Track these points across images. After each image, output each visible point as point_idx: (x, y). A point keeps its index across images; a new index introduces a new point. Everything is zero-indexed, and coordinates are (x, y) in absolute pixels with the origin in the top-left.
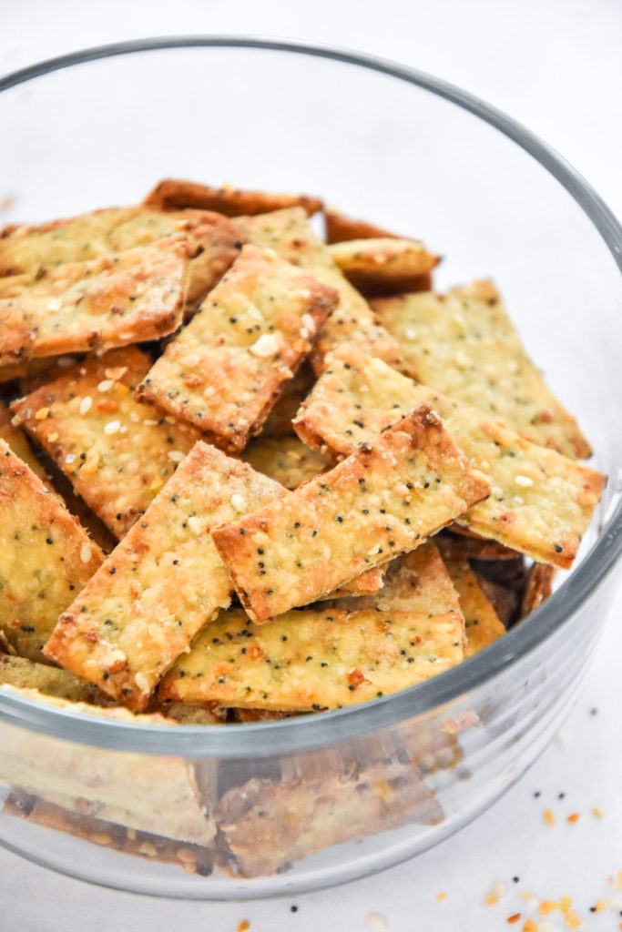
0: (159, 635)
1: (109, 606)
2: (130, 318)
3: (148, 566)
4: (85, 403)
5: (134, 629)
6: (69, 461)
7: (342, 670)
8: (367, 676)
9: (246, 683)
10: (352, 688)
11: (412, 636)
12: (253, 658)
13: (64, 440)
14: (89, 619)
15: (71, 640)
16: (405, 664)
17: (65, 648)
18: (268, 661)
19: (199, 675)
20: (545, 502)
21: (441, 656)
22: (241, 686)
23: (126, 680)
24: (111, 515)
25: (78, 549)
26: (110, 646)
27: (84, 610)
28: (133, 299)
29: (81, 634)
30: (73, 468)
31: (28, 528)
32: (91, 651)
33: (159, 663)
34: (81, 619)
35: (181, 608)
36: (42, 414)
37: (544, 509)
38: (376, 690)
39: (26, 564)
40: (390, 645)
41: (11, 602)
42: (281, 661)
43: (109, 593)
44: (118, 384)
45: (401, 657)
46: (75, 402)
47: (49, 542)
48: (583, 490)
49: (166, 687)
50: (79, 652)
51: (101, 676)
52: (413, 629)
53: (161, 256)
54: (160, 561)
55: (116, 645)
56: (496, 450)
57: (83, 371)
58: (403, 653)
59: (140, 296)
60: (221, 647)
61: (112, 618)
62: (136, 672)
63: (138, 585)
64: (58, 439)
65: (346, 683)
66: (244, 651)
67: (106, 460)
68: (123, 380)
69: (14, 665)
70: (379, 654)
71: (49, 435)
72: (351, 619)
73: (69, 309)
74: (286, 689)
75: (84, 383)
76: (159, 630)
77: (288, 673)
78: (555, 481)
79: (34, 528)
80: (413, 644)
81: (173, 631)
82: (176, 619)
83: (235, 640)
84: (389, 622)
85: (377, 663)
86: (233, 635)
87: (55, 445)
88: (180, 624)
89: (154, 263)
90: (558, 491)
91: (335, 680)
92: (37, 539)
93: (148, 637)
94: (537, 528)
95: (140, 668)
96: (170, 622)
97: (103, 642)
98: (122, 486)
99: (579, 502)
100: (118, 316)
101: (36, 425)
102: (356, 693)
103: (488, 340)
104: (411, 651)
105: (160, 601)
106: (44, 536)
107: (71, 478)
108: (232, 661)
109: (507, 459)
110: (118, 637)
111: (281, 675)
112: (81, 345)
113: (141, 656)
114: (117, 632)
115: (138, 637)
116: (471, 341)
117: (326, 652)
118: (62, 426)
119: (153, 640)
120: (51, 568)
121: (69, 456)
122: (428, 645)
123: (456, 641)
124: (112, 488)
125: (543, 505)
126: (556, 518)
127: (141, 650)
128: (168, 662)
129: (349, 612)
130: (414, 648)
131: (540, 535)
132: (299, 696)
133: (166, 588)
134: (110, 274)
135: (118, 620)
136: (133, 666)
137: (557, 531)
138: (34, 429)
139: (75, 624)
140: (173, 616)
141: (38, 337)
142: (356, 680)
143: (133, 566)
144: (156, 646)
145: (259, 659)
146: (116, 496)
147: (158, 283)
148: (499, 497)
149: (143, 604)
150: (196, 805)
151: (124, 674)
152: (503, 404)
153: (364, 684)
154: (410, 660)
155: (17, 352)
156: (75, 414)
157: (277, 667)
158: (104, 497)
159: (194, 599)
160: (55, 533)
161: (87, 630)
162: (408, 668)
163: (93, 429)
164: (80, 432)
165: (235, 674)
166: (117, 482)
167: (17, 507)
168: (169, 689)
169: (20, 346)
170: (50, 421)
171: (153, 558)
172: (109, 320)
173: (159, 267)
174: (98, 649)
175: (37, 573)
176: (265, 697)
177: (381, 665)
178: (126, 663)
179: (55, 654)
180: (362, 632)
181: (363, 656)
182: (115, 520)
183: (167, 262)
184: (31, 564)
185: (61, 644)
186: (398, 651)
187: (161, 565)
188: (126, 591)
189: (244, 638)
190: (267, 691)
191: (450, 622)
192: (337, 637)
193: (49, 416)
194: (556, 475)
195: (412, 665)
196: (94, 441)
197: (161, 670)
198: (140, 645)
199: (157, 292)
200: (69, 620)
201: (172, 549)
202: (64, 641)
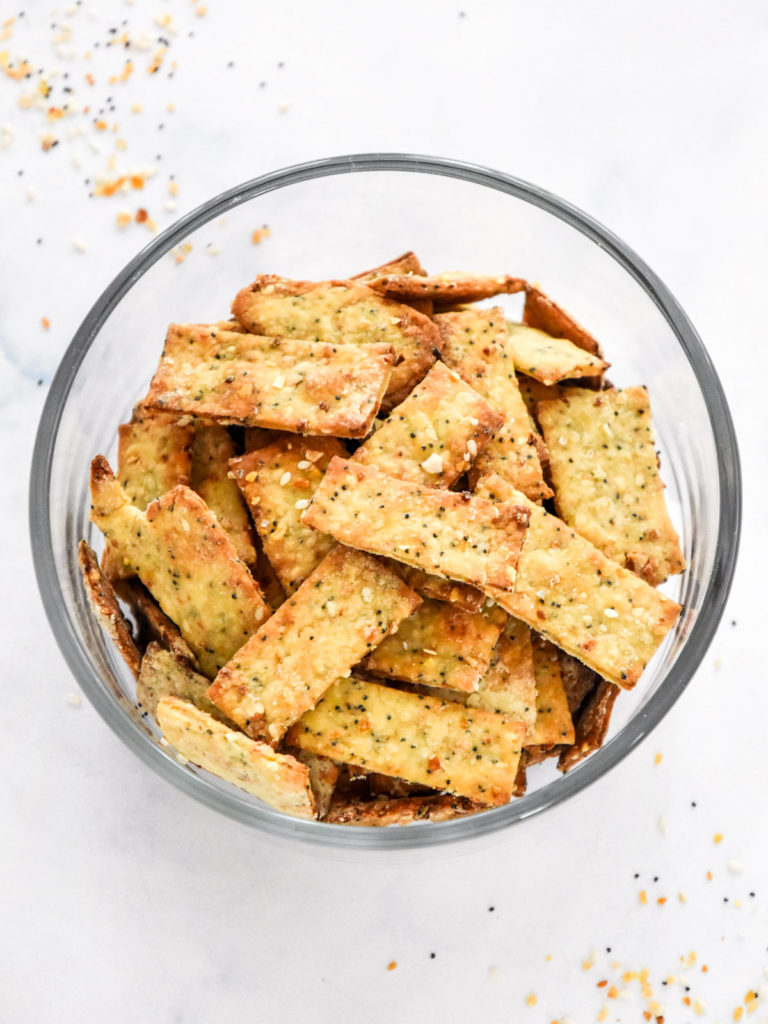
0: (290, 697)
1: (258, 666)
2: (331, 418)
3: (292, 637)
4: (285, 477)
5: (274, 688)
6: (263, 525)
7: (426, 754)
8: (442, 765)
9: (352, 750)
10: (429, 772)
11: (485, 738)
12: (362, 730)
13: (262, 505)
14: (241, 675)
15: (226, 691)
16: (474, 761)
17: (220, 696)
18: (373, 735)
19: (319, 734)
20: (626, 632)
21: (503, 760)
22: (348, 751)
23: (262, 728)
24: (286, 579)
25: (254, 609)
26: (254, 699)
27: (238, 667)
28: (338, 399)
29: (234, 686)
30: (266, 532)
31: (220, 583)
32: (240, 701)
33: (288, 719)
34: (235, 674)
35: (311, 675)
36: (251, 476)
37: (622, 638)
38: (447, 778)
39: (214, 607)
40: (467, 742)
41: (200, 630)
42: (382, 737)
43: (259, 656)
44: (313, 467)
45: (472, 752)
46: (278, 472)
47: (234, 597)
48: (658, 623)
49: (293, 737)
50: (230, 701)
51: (244, 722)
52: (487, 731)
53: (368, 362)
54: (302, 634)
55: (258, 699)
56: (597, 579)
57: (290, 447)
58: (475, 749)
59: (345, 397)
60: (341, 715)
61: (258, 676)
62: (271, 723)
63: (282, 652)
64: (260, 502)
65: (426, 766)
66: (356, 722)
67: (291, 531)
68: (317, 464)
69: (196, 682)
70: (456, 747)
71: (253, 499)
72: (445, 711)
73: (289, 390)
74: (380, 761)
75: (288, 456)
76: (291, 693)
77: (385, 748)
78: (638, 612)
79: (225, 584)
80: (484, 744)
81: (302, 694)
82: (306, 685)
83: (352, 711)
84: (471, 721)
85: (454, 754)
86: (352, 706)
87: (257, 507)
88: (309, 688)
89: (361, 369)
90: (637, 622)
91: (418, 761)
92: (225, 593)
93: (282, 697)
94: (612, 657)
95: (274, 720)
96: (300, 687)
97: (250, 695)
98: (299, 555)
99: (652, 633)
100: (323, 412)
101: (244, 486)
102: (431, 776)
103: (626, 453)
104: (482, 749)
105: (295, 669)
106: (231, 592)
107: (263, 539)
108: (346, 728)
109: (605, 588)
110: (261, 692)
111: (379, 748)
112: (291, 427)
113: (275, 712)
114: (261, 688)
115: (275, 696)
116: (612, 451)
117: (417, 735)
118: (264, 491)
119: (286, 701)
120: (232, 615)
121: (264, 521)
122: (495, 749)
123: (516, 750)
124: (291, 557)
125: (622, 634)
126: (629, 647)
127: (275, 708)
128: (294, 719)
129: (444, 704)
130: (484, 747)
131: (612, 664)
132: (389, 768)
133: (302, 658)
134: (327, 364)
135: (263, 679)
136: (269, 718)
137: (627, 659)
138: (243, 489)
139: (230, 678)
140: (303, 683)
141: (260, 412)
142: (434, 766)
143: (280, 636)
144: (287, 705)
145: (366, 732)
146: (294, 563)
147: (359, 388)
148: (587, 625)
149: (283, 668)
150: (311, 811)
151: (262, 722)
152: (620, 520)
153: (439, 770)
154: (479, 757)
155: (242, 419)
156: (277, 482)
157: (378, 741)
158: (283, 563)
159: (321, 669)
160: (240, 593)
161: (239, 684)
162: (475, 765)
163: (287, 501)
164: (276, 502)
165: (346, 740)
166: (296, 552)
167: (215, 566)
168: (294, 740)
169: (245, 416)
170: (256, 485)
171: (297, 631)
172: (316, 413)
173: (365, 373)
174: (244, 701)
175: (222, 615)
176: (364, 763)
177: (456, 756)
178: (264, 715)
179: (213, 700)
180: (449, 725)
181: (445, 745)
182: (288, 584)
183: (371, 371)
184: (219, 607)
185: (217, 692)
186: (471, 747)
187: (302, 637)
188: (272, 655)
189: (359, 711)
190: (366, 758)
191: (517, 732)
192: (429, 724)
193: (257, 480)
194: (640, 606)
195: (478, 762)
196: (285, 512)
197: (289, 723)
198: (275, 703)
199: (358, 398)
200: (226, 674)
201: (312, 626)
202: (220, 691)
